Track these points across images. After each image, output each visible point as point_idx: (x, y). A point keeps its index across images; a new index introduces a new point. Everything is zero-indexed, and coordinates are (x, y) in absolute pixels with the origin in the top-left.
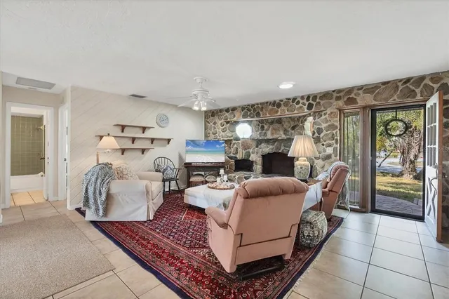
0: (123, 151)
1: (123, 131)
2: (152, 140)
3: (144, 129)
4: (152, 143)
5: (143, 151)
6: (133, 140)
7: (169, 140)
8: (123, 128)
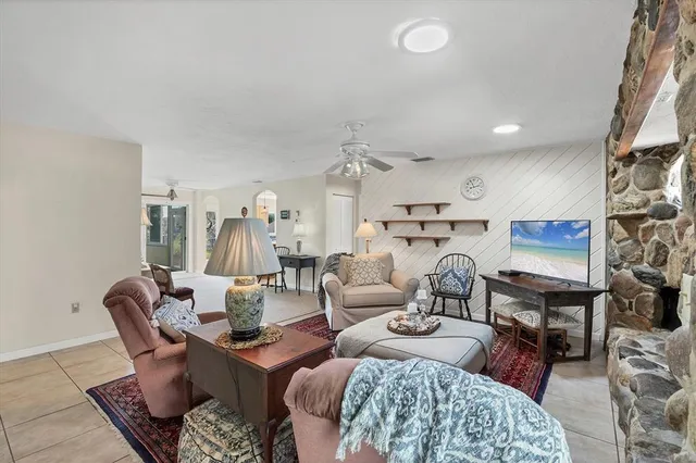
0: (409, 240)
1: (409, 214)
2: (453, 224)
3: (438, 207)
4: (453, 229)
5: (437, 241)
6: (422, 224)
7: (485, 223)
8: (409, 208)
